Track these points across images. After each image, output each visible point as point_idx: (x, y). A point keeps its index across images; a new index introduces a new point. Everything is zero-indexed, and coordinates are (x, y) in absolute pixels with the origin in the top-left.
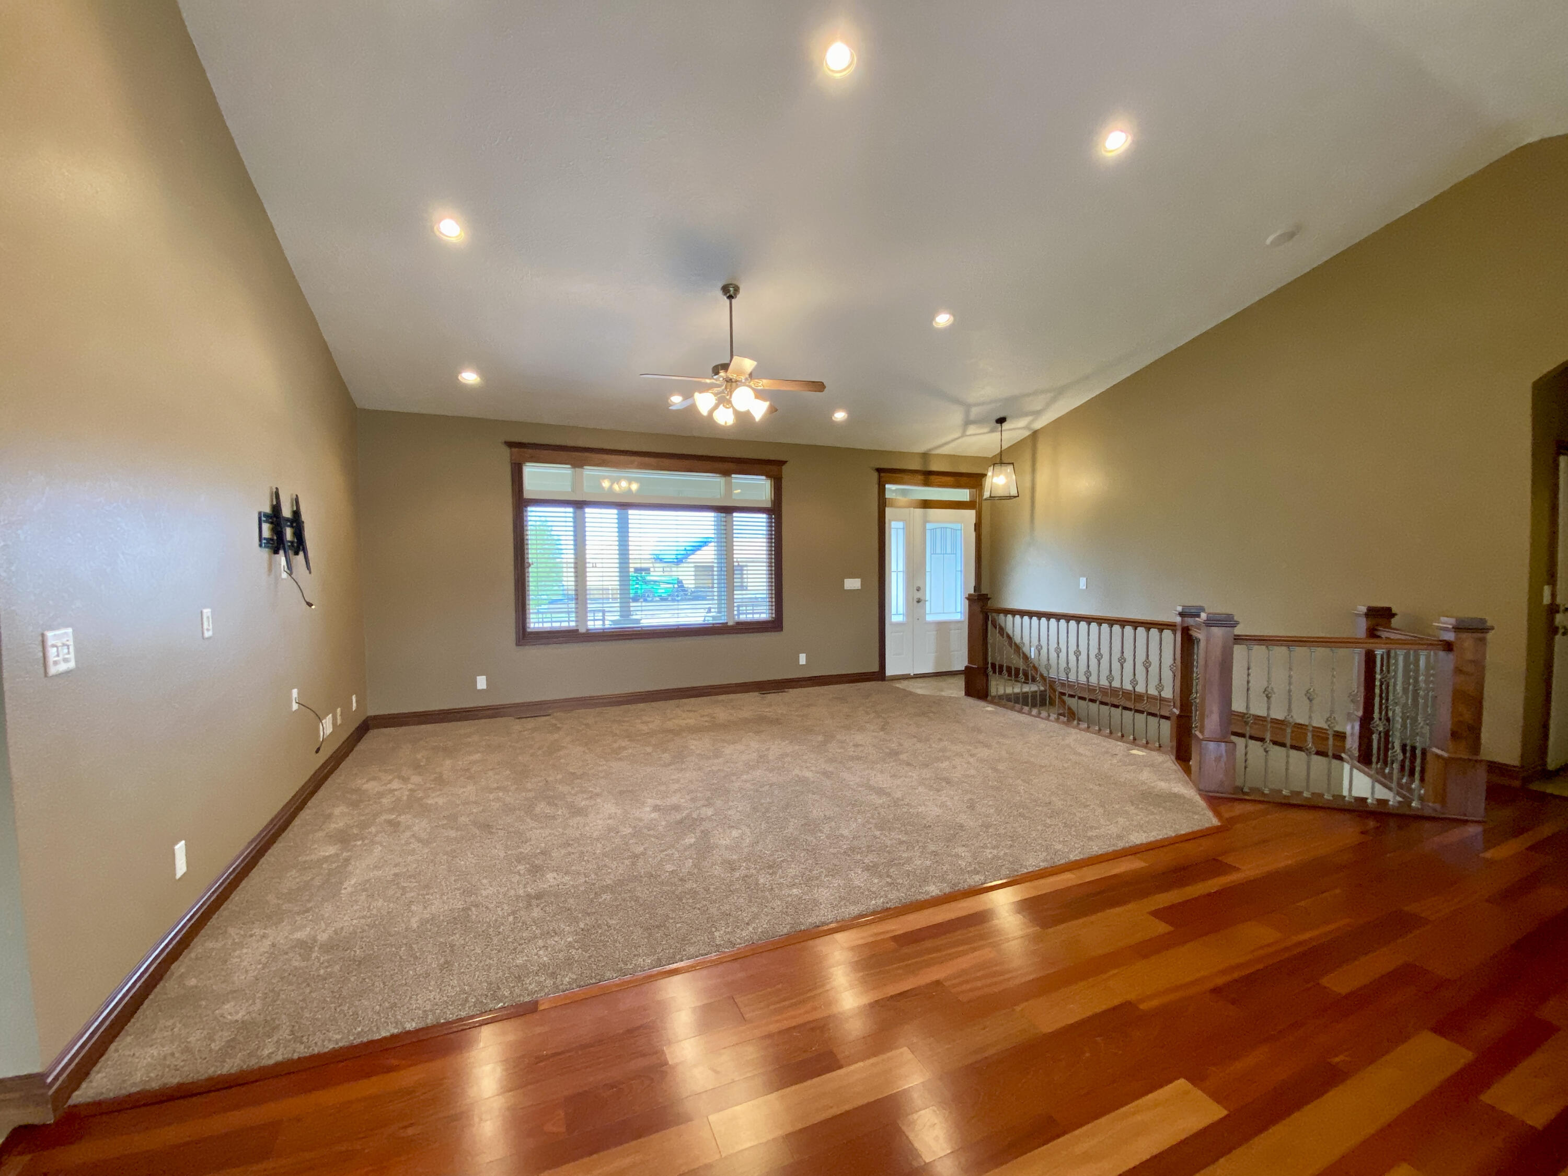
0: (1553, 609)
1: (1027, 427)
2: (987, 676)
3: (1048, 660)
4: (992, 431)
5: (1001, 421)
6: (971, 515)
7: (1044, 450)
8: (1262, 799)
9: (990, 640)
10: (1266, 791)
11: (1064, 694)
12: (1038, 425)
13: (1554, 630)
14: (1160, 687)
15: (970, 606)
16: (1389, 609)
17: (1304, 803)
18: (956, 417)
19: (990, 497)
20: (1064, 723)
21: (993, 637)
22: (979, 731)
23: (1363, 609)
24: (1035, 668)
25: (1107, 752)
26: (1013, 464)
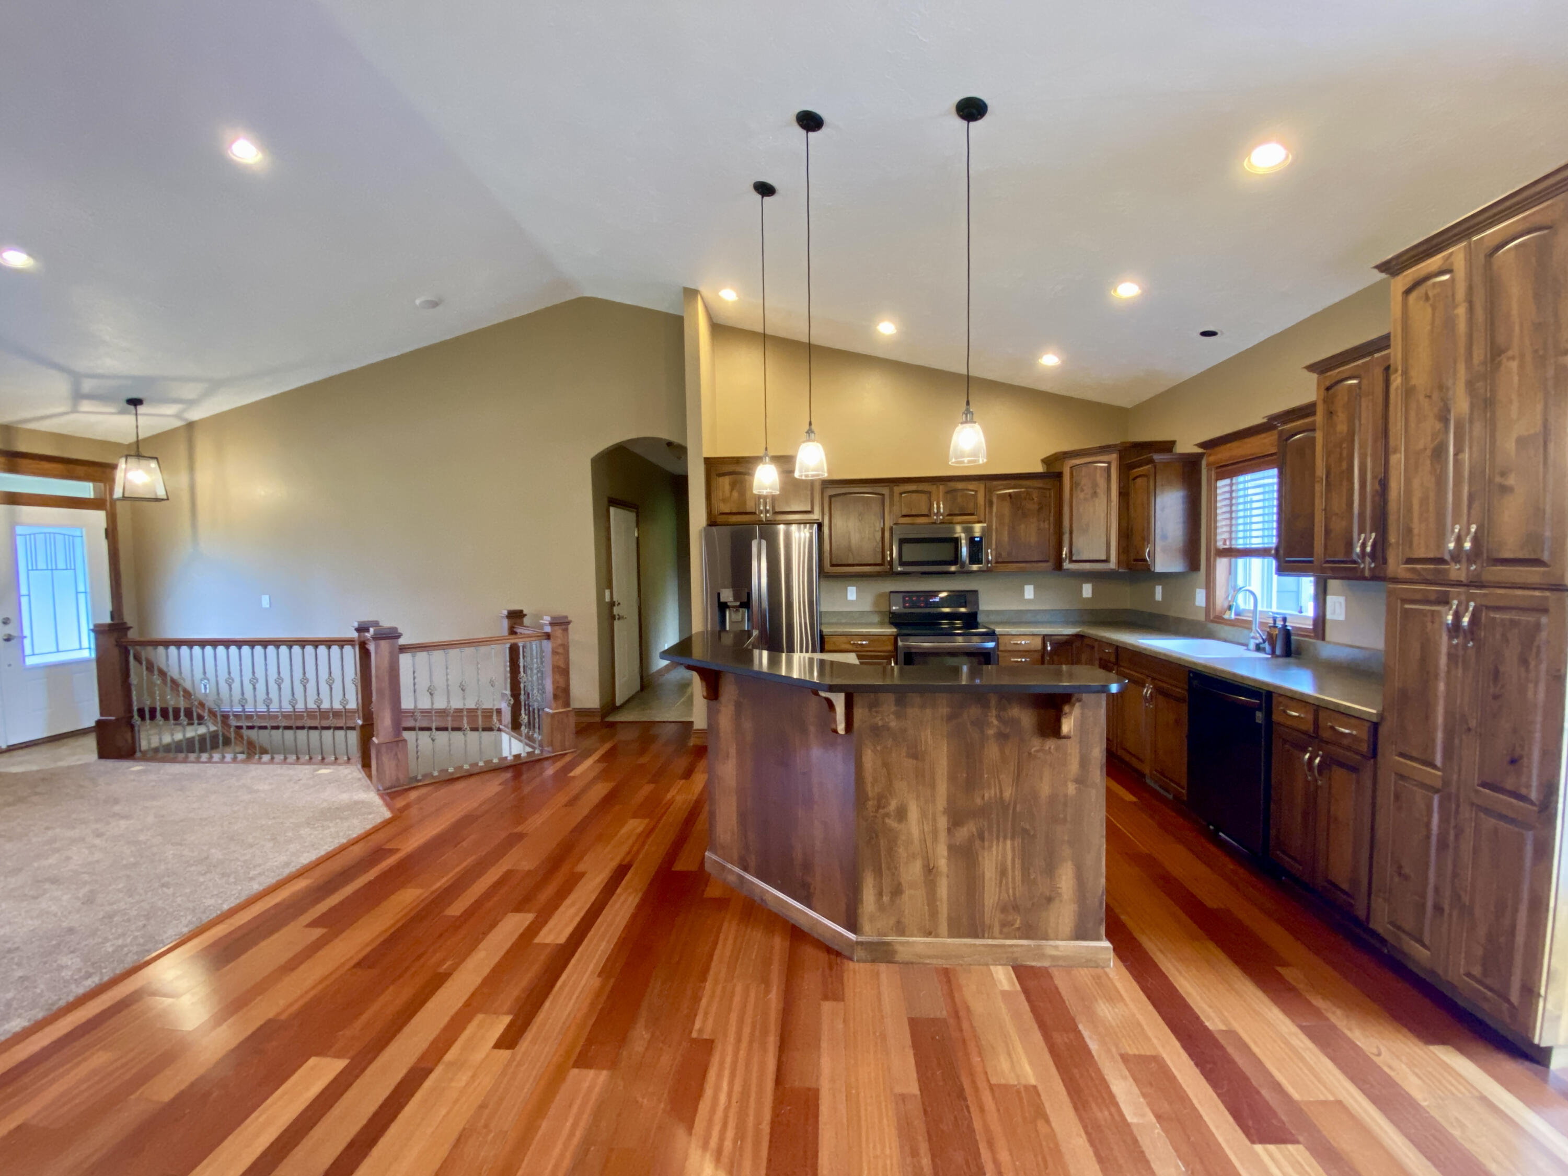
0: (612, 604)
1: (177, 416)
2: (132, 727)
3: (218, 694)
4: (122, 412)
5: (135, 402)
6: (98, 518)
7: (204, 448)
8: (433, 781)
9: (134, 680)
10: (436, 774)
11: (240, 728)
12: (196, 414)
13: (613, 617)
14: (344, 700)
15: (97, 639)
16: (521, 611)
17: (465, 774)
18: (61, 386)
19: (123, 496)
20: (243, 761)
21: (137, 674)
22: (116, 801)
23: (505, 613)
24: (202, 705)
25: (290, 781)
26: (156, 458)
